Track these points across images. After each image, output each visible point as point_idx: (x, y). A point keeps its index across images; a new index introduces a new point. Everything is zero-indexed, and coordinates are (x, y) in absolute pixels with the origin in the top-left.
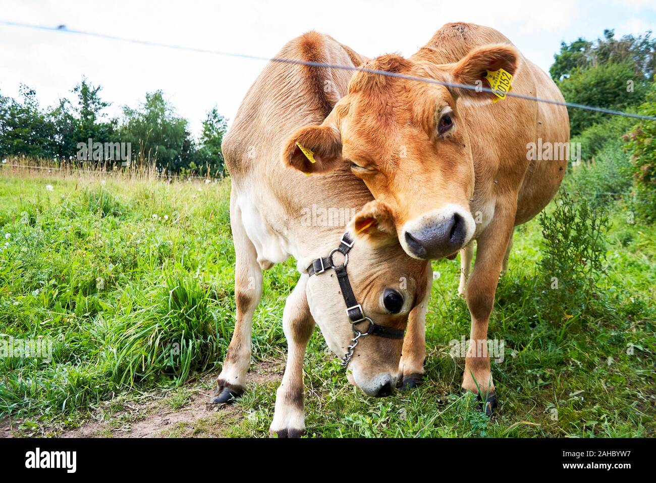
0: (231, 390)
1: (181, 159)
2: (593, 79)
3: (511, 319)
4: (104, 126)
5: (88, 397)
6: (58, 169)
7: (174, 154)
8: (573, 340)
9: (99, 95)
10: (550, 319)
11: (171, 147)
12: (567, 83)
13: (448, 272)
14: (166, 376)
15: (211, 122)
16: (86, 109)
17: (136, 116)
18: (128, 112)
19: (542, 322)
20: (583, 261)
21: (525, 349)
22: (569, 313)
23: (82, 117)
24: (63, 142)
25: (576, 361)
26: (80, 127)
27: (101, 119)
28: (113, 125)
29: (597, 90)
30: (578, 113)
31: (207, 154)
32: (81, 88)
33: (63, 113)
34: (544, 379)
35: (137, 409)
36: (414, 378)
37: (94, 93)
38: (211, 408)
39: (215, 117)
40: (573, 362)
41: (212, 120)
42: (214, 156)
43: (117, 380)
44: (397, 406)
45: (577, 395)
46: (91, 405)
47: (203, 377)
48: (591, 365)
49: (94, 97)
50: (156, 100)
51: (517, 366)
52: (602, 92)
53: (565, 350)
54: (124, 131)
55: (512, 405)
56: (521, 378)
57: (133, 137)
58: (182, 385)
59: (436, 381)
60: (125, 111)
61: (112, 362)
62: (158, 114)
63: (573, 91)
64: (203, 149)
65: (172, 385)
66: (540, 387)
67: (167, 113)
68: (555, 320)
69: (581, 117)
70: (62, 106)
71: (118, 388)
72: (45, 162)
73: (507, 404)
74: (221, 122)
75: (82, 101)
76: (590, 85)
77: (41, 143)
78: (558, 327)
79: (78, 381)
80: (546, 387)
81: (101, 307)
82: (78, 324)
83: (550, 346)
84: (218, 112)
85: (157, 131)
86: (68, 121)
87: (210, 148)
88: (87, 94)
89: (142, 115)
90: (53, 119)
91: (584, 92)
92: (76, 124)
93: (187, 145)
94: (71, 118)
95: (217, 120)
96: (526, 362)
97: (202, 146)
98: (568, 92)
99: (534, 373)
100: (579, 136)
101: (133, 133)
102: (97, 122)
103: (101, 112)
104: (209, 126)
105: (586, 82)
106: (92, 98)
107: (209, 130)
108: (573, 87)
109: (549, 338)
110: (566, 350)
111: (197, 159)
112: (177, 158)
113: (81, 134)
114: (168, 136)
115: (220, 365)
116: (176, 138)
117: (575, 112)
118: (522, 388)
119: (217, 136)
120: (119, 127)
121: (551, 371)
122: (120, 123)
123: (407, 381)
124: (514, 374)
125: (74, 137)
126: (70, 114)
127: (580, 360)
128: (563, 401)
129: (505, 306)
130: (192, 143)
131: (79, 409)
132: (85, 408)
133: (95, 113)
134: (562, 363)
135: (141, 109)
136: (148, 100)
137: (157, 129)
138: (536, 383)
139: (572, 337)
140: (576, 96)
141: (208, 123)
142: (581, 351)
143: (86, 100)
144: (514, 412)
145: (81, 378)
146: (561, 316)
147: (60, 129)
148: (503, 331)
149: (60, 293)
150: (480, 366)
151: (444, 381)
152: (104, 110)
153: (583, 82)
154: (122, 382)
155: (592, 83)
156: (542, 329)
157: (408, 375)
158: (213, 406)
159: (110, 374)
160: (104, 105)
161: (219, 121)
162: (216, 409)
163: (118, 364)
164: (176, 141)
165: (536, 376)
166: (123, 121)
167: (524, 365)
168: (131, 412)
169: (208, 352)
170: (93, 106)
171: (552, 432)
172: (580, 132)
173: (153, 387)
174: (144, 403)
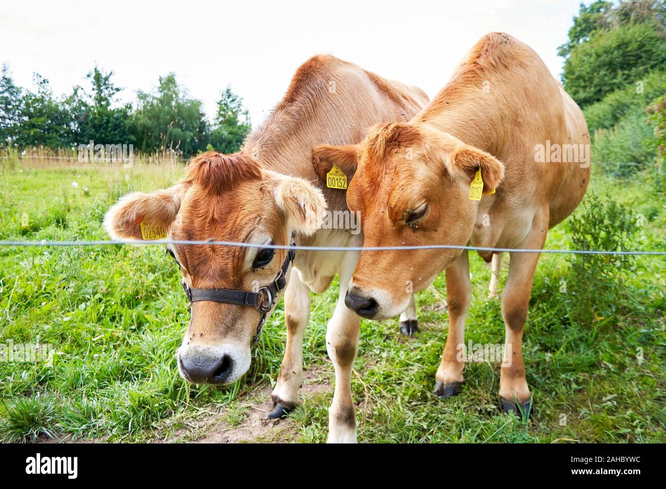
0: (284, 406)
1: (197, 141)
2: (614, 42)
3: (543, 320)
4: (119, 111)
5: (150, 416)
6: (76, 158)
7: (190, 136)
8: (604, 341)
9: (111, 80)
10: (582, 321)
11: (187, 129)
12: (587, 46)
13: (475, 261)
14: (218, 391)
15: (225, 102)
16: (100, 95)
17: (150, 99)
18: (142, 96)
19: (574, 324)
20: (612, 262)
21: (558, 353)
22: (600, 315)
23: (96, 103)
24: (79, 130)
25: (608, 364)
26: (95, 114)
27: (115, 104)
28: (127, 109)
29: (618, 53)
30: (599, 78)
31: (223, 134)
32: (94, 74)
33: (77, 100)
34: (577, 383)
35: (197, 426)
36: (454, 386)
37: (106, 79)
38: (266, 424)
39: (229, 96)
40: (604, 364)
41: (227, 99)
42: (230, 136)
43: (173, 397)
44: (440, 416)
45: (610, 400)
46: (154, 424)
47: (253, 389)
48: (622, 367)
49: (107, 82)
50: (169, 83)
51: (551, 371)
52: (624, 55)
53: (596, 353)
54: (139, 116)
55: (548, 412)
56: (555, 382)
57: (148, 121)
58: (235, 399)
59: (475, 388)
60: (139, 95)
61: (168, 380)
62: (171, 96)
63: (594, 55)
64: (219, 130)
65: (225, 399)
66: (574, 391)
67: (180, 96)
68: (586, 321)
69: (601, 82)
70: (76, 93)
71: (176, 405)
72: (63, 151)
73: (544, 411)
74: (236, 101)
75: (95, 87)
76: (611, 48)
77: (57, 132)
78: (589, 328)
79: (139, 401)
80: (580, 391)
81: (146, 319)
82: (127, 337)
83: (582, 349)
84: (232, 92)
85: (171, 114)
86: (83, 108)
87: (225, 128)
88: (99, 80)
89: (156, 98)
90: (67, 107)
91: (605, 55)
92: (91, 111)
93: (203, 126)
94: (86, 105)
95: (231, 99)
96: (560, 365)
97: (217, 127)
98: (588, 57)
99: (568, 378)
100: (601, 102)
101: (148, 117)
102: (111, 108)
103: (114, 97)
104: (223, 106)
105: (606, 46)
106: (105, 84)
107: (224, 110)
108: (593, 51)
109: (581, 339)
110: (598, 352)
111: (213, 140)
112: (193, 140)
113: (96, 121)
114: (183, 118)
115: (268, 377)
116: (191, 120)
117: (596, 77)
118: (556, 393)
119: (232, 116)
120: (133, 112)
121: (584, 376)
122: (135, 108)
123: (447, 389)
124: (549, 378)
125: (90, 124)
126: (84, 101)
127: (612, 362)
128: (597, 406)
129: (536, 305)
130: (207, 124)
131: (143, 428)
132: (149, 427)
133: (109, 98)
134: (594, 366)
135: (155, 93)
136: (161, 83)
137: (172, 112)
138: (570, 388)
139: (603, 337)
140: (596, 60)
141: (223, 103)
142: (612, 353)
143: (99, 86)
144: (551, 419)
145: (141, 398)
146: (592, 318)
147: (76, 116)
148: (536, 333)
149: (106, 307)
150: (517, 375)
151: (482, 389)
152: (117, 95)
153: (604, 46)
154: (178, 399)
155: (614, 46)
156: (573, 332)
157: (448, 384)
158: (267, 421)
159: (166, 391)
160: (118, 90)
161: (233, 100)
162: (271, 425)
163: (173, 382)
164: (192, 123)
165: (570, 380)
166: (137, 106)
167: (557, 369)
168: (192, 429)
169: (255, 365)
170: (106, 92)
171: (587, 439)
172: (600, 98)
173: (207, 402)
174: (201, 420)
